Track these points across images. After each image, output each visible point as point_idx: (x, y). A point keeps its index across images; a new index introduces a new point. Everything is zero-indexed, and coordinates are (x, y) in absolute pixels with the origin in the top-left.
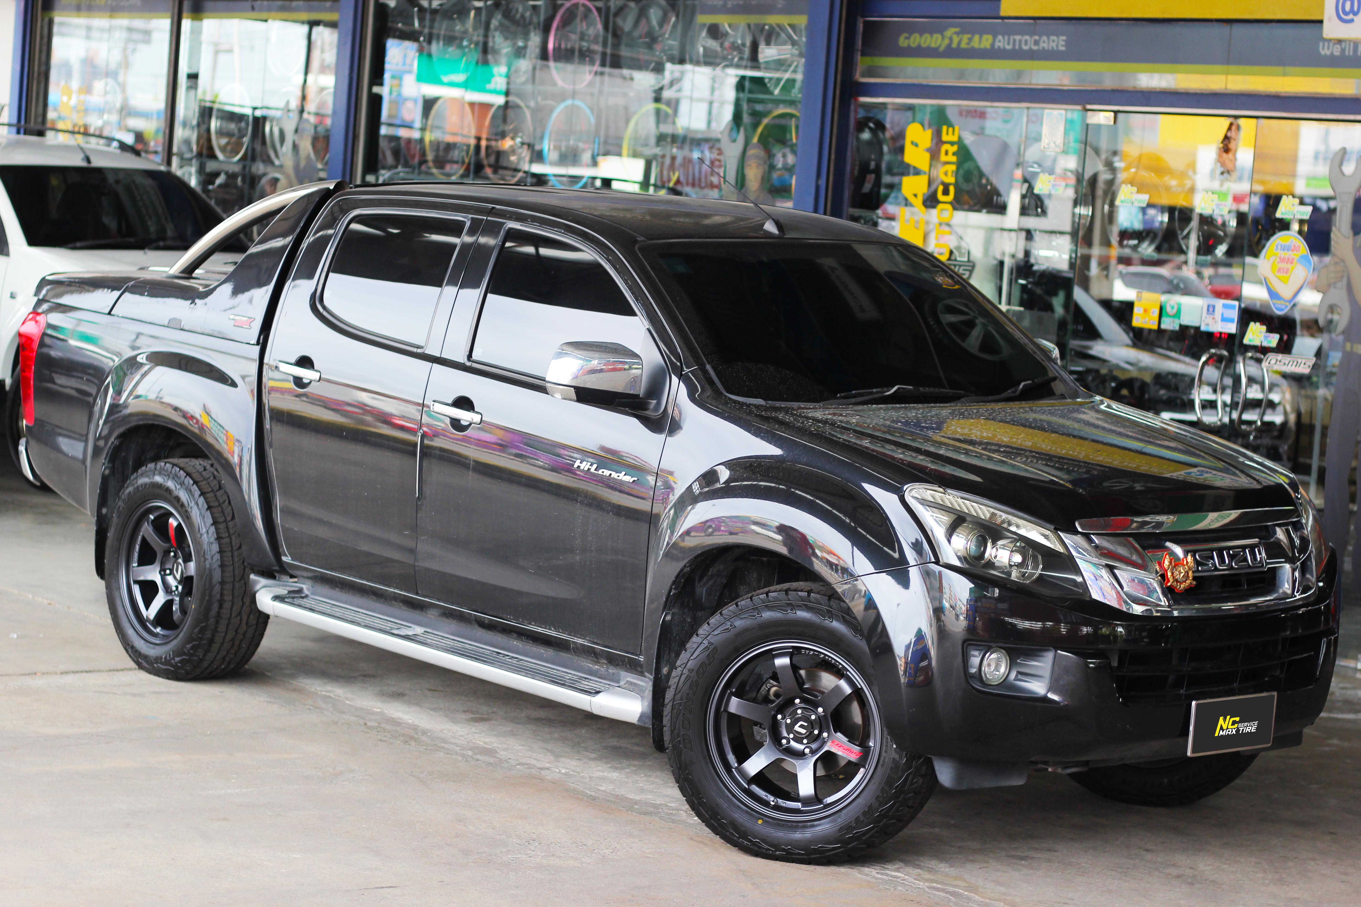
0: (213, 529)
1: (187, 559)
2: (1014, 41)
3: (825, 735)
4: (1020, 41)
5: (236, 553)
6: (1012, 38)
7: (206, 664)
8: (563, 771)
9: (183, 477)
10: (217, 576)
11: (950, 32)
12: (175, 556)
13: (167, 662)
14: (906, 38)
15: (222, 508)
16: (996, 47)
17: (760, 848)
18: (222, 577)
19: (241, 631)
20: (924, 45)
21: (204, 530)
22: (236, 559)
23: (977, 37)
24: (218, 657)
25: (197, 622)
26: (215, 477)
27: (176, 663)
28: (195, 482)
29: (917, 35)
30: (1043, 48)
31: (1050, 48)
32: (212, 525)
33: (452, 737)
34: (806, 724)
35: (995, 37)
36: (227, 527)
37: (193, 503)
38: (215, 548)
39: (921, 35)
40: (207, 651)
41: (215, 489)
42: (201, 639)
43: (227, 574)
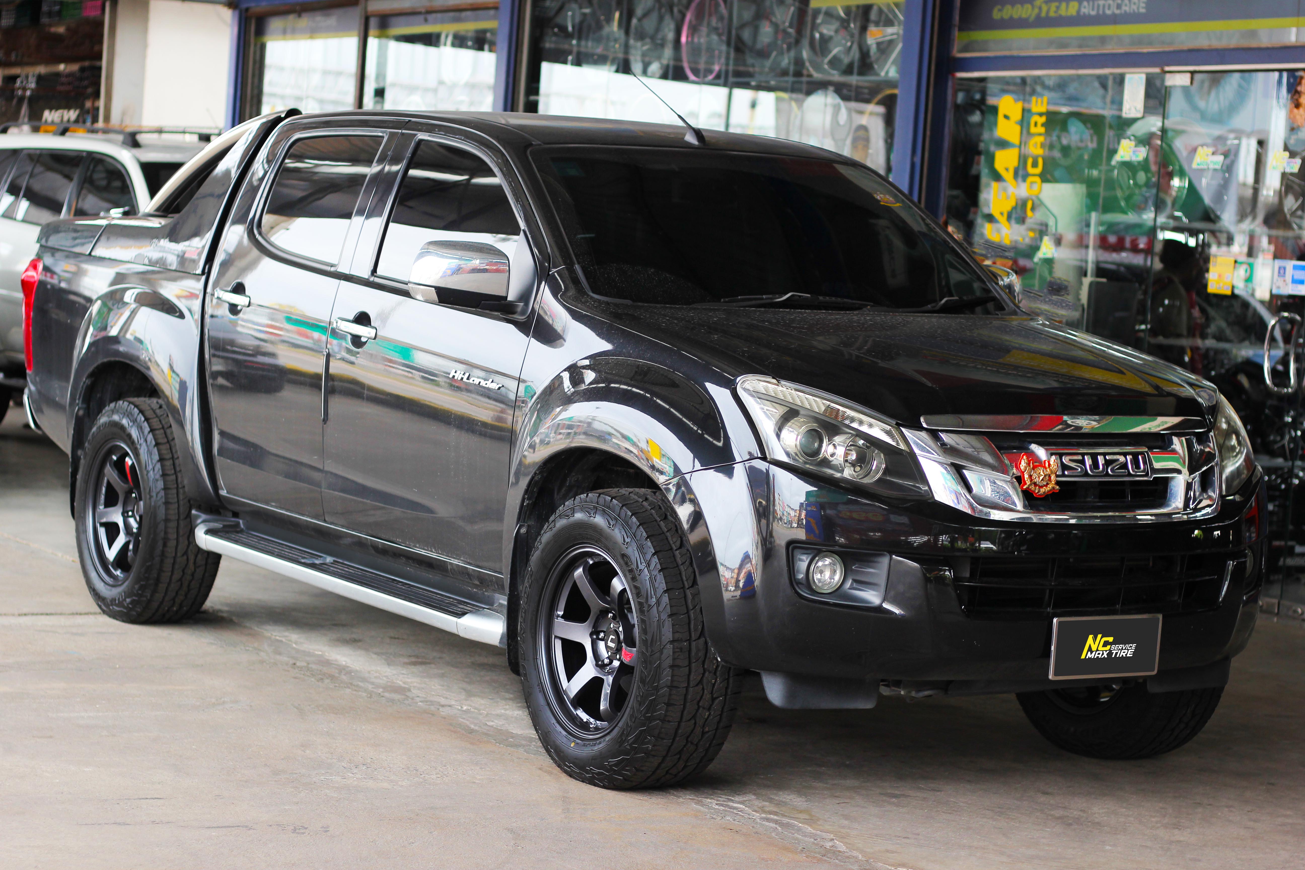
0: (158, 466)
2: (1098, 6)
4: (1104, 6)
5: (181, 491)
6: (1096, 3)
7: (155, 605)
8: (465, 708)
9: (136, 415)
10: (162, 514)
11: (1039, 1)
12: (137, 498)
13: (120, 604)
14: (1000, 10)
16: (1082, 13)
18: (166, 514)
19: (189, 572)
21: (151, 467)
22: (181, 497)
23: (1064, 5)
24: (167, 599)
25: (143, 561)
27: (128, 604)
28: (147, 419)
29: (1009, 7)
30: (1125, 12)
31: (1132, 11)
32: (158, 461)
33: (376, 677)
35: (1080, 4)
36: (174, 464)
37: (142, 439)
38: (160, 484)
39: (1012, 6)
40: (154, 591)
42: (147, 579)
43: (171, 512)
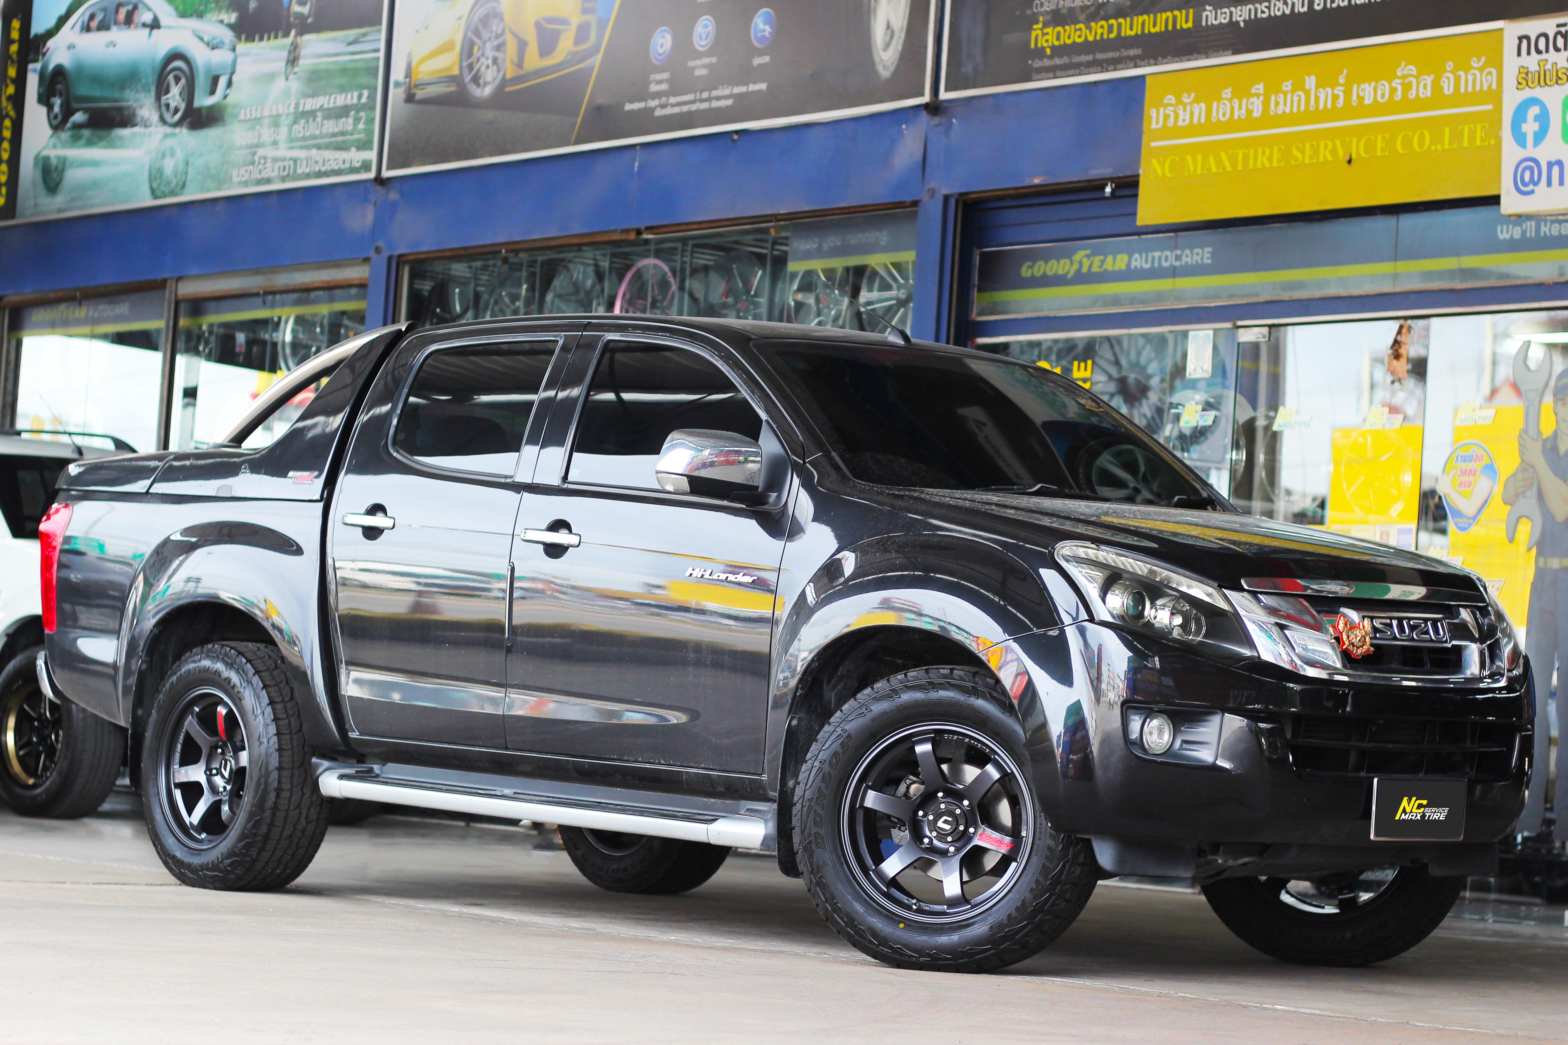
0: (269, 710)
1: (238, 749)
2: (1153, 258)
3: (972, 830)
4: (1160, 258)
5: (295, 737)
6: (1150, 255)
7: (259, 866)
10: (274, 762)
11: (1080, 255)
12: (223, 753)
13: (215, 869)
14: (1029, 267)
15: (279, 688)
16: (1132, 267)
17: (902, 955)
18: (280, 762)
19: (300, 827)
20: (1049, 273)
21: (259, 711)
22: (295, 743)
23: (1110, 258)
25: (251, 815)
26: (270, 657)
27: (225, 867)
28: (249, 661)
29: (1042, 263)
30: (1186, 263)
31: (1194, 263)
32: (268, 705)
34: (950, 819)
35: (1130, 257)
36: (285, 708)
37: (244, 683)
38: (273, 729)
39: (1046, 262)
40: (261, 850)
41: (271, 668)
42: (255, 835)
43: (285, 759)
